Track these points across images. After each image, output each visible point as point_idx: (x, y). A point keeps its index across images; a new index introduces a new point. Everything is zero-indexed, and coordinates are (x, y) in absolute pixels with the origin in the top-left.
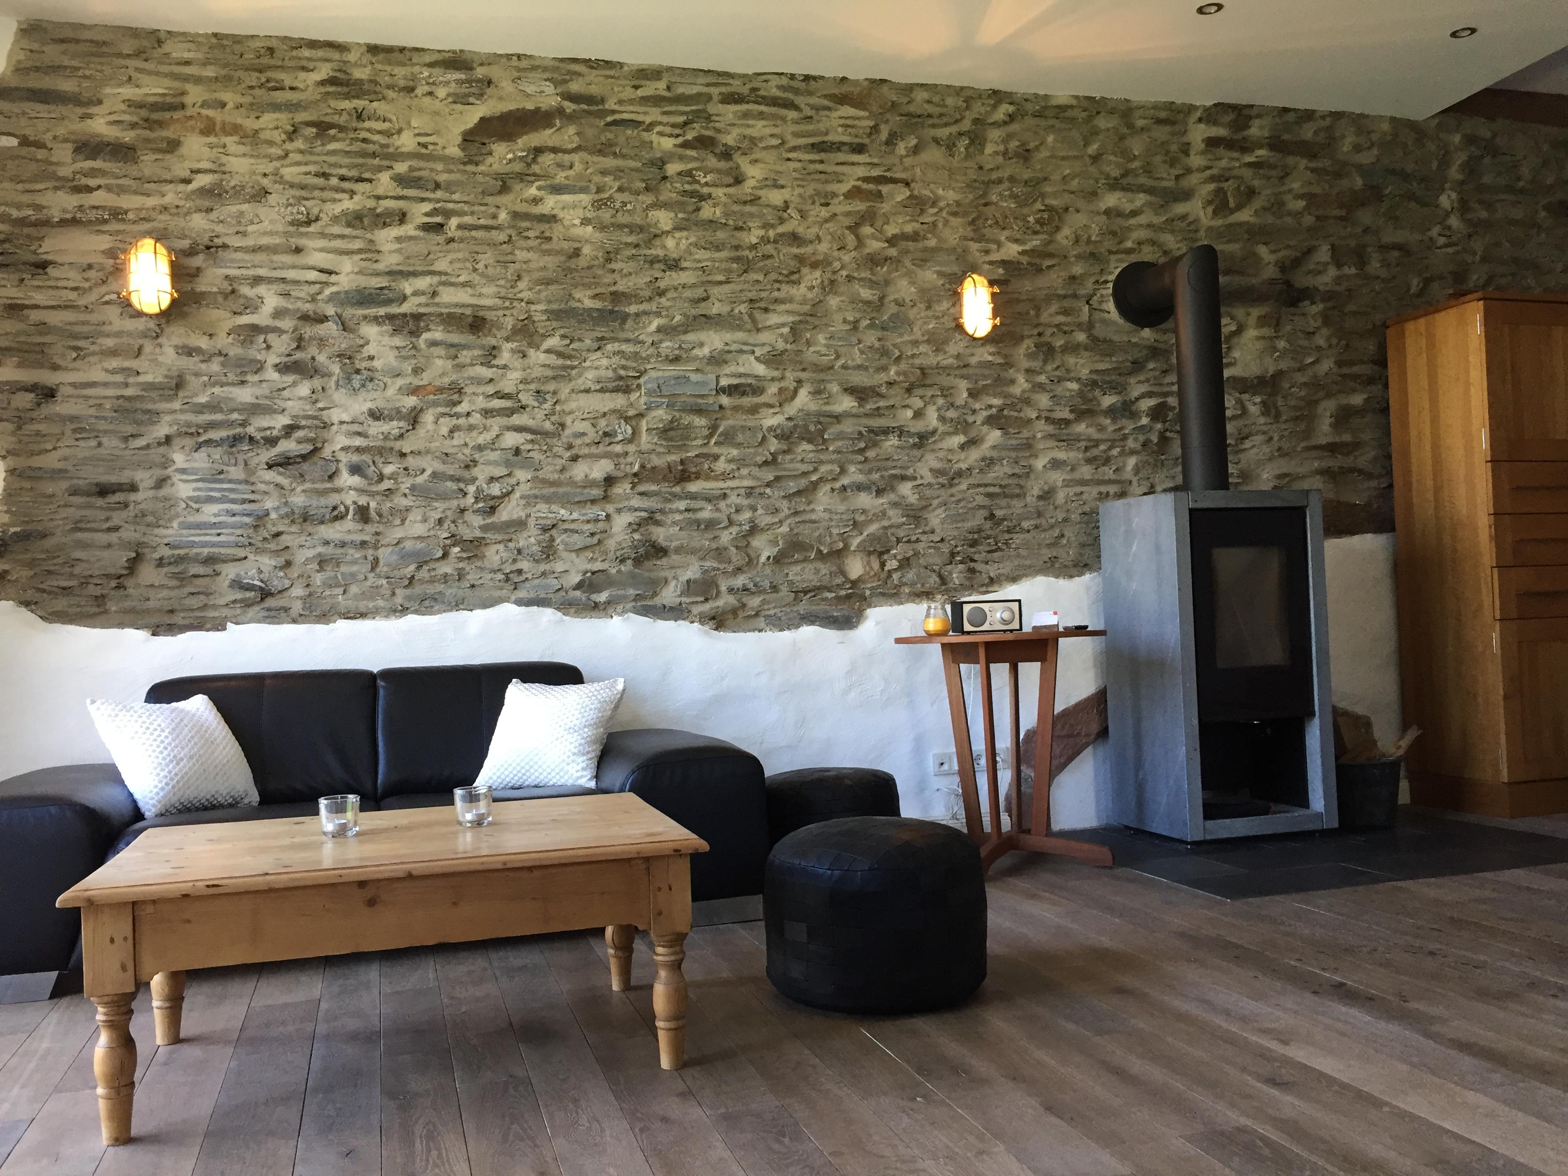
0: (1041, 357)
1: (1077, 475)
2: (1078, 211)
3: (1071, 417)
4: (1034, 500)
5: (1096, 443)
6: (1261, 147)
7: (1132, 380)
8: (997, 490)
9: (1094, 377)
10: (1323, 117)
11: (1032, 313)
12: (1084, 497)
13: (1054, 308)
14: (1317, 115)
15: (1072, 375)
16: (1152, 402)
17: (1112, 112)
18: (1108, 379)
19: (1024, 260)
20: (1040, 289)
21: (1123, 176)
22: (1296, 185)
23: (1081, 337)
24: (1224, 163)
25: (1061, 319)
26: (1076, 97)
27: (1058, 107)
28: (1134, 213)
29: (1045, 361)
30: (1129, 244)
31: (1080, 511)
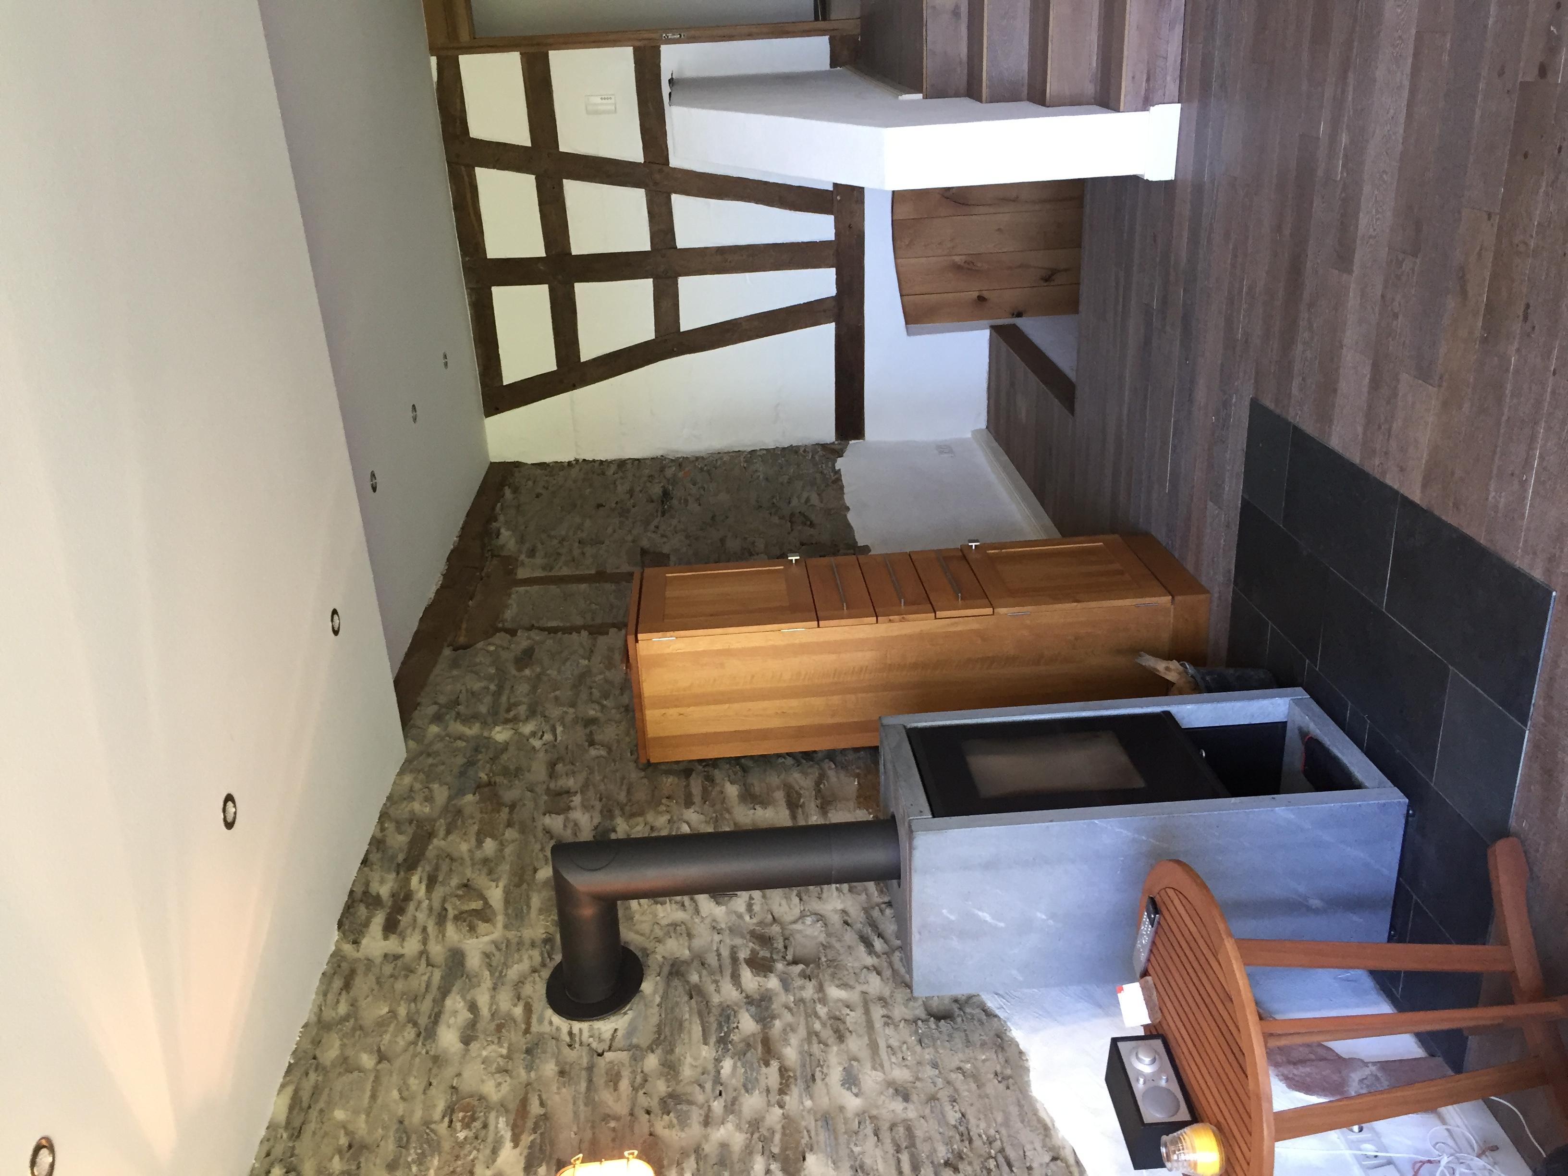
0: (684, 1107)
1: (864, 1054)
2: (459, 1075)
3: (775, 1065)
4: (911, 1106)
5: (812, 1034)
6: (408, 881)
7: (716, 999)
8: (905, 1158)
9: (713, 1040)
10: (383, 829)
11: (612, 1124)
12: (895, 1043)
13: (606, 1096)
14: (379, 835)
15: (711, 1067)
16: (747, 975)
17: (317, 1042)
18: (714, 1026)
19: (527, 1139)
20: (576, 1113)
21: (415, 1024)
22: (464, 847)
23: (652, 1062)
24: (421, 916)
25: (624, 1085)
26: (283, 1086)
27: (291, 1108)
28: (473, 1007)
29: (690, 1103)
30: (518, 1011)
31: (918, 1048)
